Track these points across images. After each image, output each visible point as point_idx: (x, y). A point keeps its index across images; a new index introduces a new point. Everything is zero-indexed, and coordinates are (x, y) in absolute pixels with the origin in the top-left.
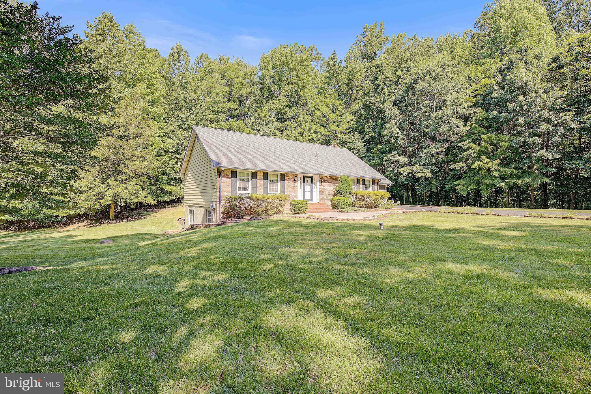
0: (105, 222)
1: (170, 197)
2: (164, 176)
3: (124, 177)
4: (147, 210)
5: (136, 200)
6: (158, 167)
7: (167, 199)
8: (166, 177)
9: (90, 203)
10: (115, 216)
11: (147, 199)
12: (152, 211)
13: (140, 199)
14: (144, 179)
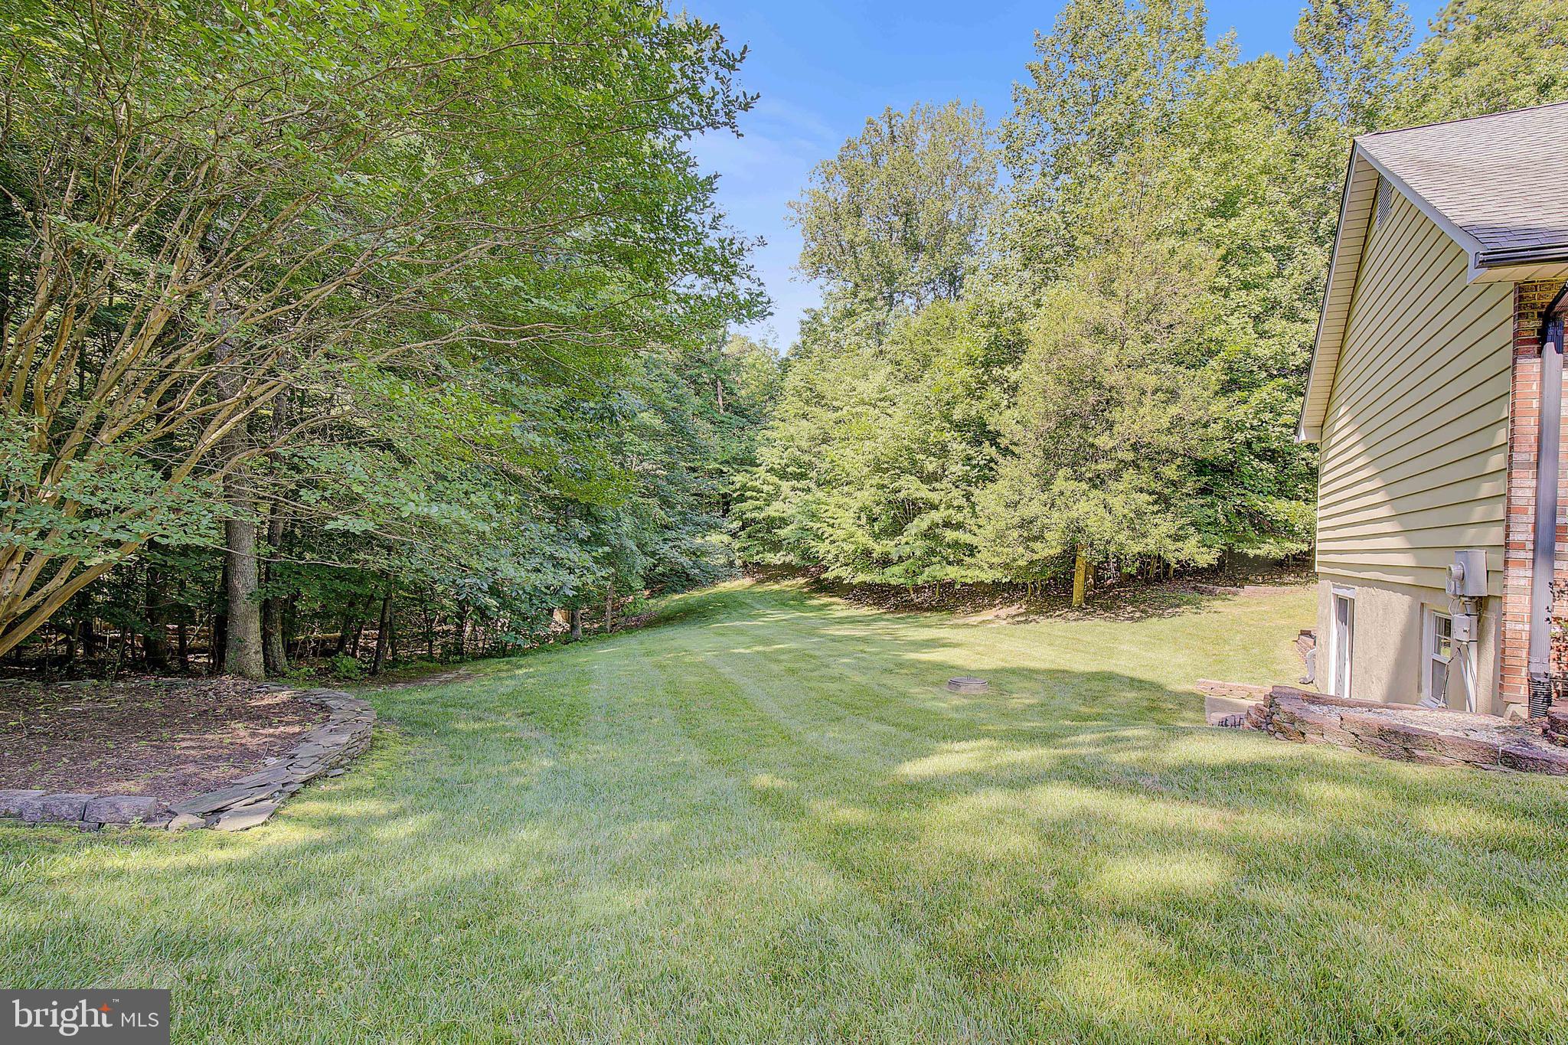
0: (1058, 613)
1: (1288, 544)
2: (1264, 465)
3: (1104, 466)
4: (1194, 588)
5: (1137, 548)
6: (1232, 428)
7: (1270, 549)
8: (1268, 469)
9: (1006, 550)
10: (1088, 600)
11: (1180, 544)
12: (1211, 593)
13: (1150, 545)
14: (1170, 472)
